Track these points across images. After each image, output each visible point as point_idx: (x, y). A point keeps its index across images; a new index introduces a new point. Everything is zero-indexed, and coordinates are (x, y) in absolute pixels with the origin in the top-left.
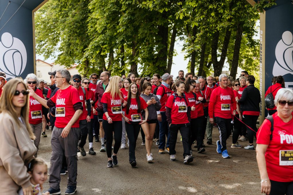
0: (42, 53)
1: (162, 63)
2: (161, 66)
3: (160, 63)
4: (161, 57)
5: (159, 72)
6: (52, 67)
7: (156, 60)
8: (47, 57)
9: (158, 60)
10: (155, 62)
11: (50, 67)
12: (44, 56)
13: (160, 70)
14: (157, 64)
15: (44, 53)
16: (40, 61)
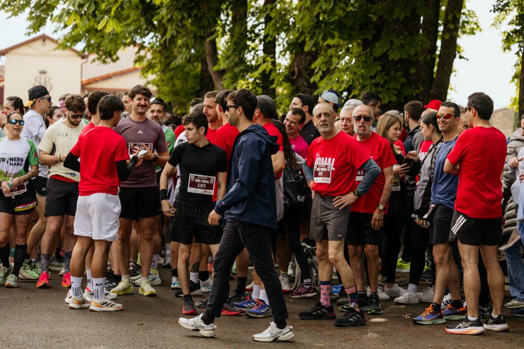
0: (22, 8)
1: (397, 43)
2: (394, 56)
3: (392, 43)
4: (398, 19)
5: (385, 82)
6: (86, 60)
7: (374, 32)
8: (39, 22)
9: (384, 31)
10: (370, 37)
11: (79, 60)
12: (31, 18)
13: (392, 72)
14: (379, 49)
15: (28, 10)
16: (47, 41)
